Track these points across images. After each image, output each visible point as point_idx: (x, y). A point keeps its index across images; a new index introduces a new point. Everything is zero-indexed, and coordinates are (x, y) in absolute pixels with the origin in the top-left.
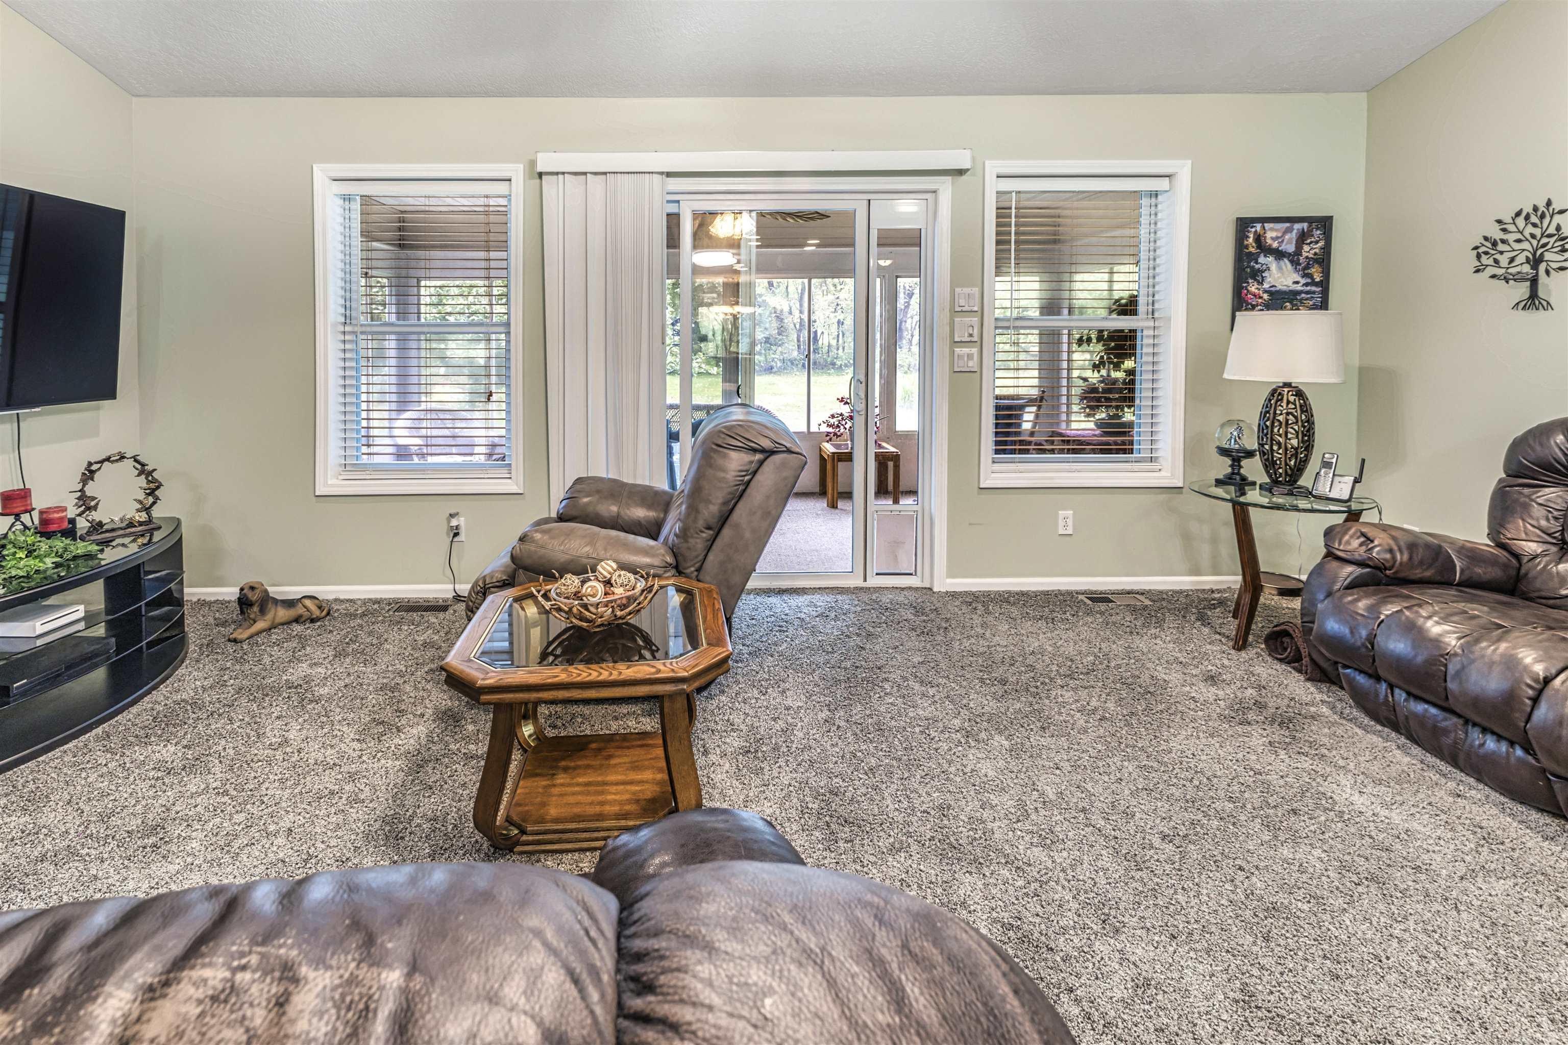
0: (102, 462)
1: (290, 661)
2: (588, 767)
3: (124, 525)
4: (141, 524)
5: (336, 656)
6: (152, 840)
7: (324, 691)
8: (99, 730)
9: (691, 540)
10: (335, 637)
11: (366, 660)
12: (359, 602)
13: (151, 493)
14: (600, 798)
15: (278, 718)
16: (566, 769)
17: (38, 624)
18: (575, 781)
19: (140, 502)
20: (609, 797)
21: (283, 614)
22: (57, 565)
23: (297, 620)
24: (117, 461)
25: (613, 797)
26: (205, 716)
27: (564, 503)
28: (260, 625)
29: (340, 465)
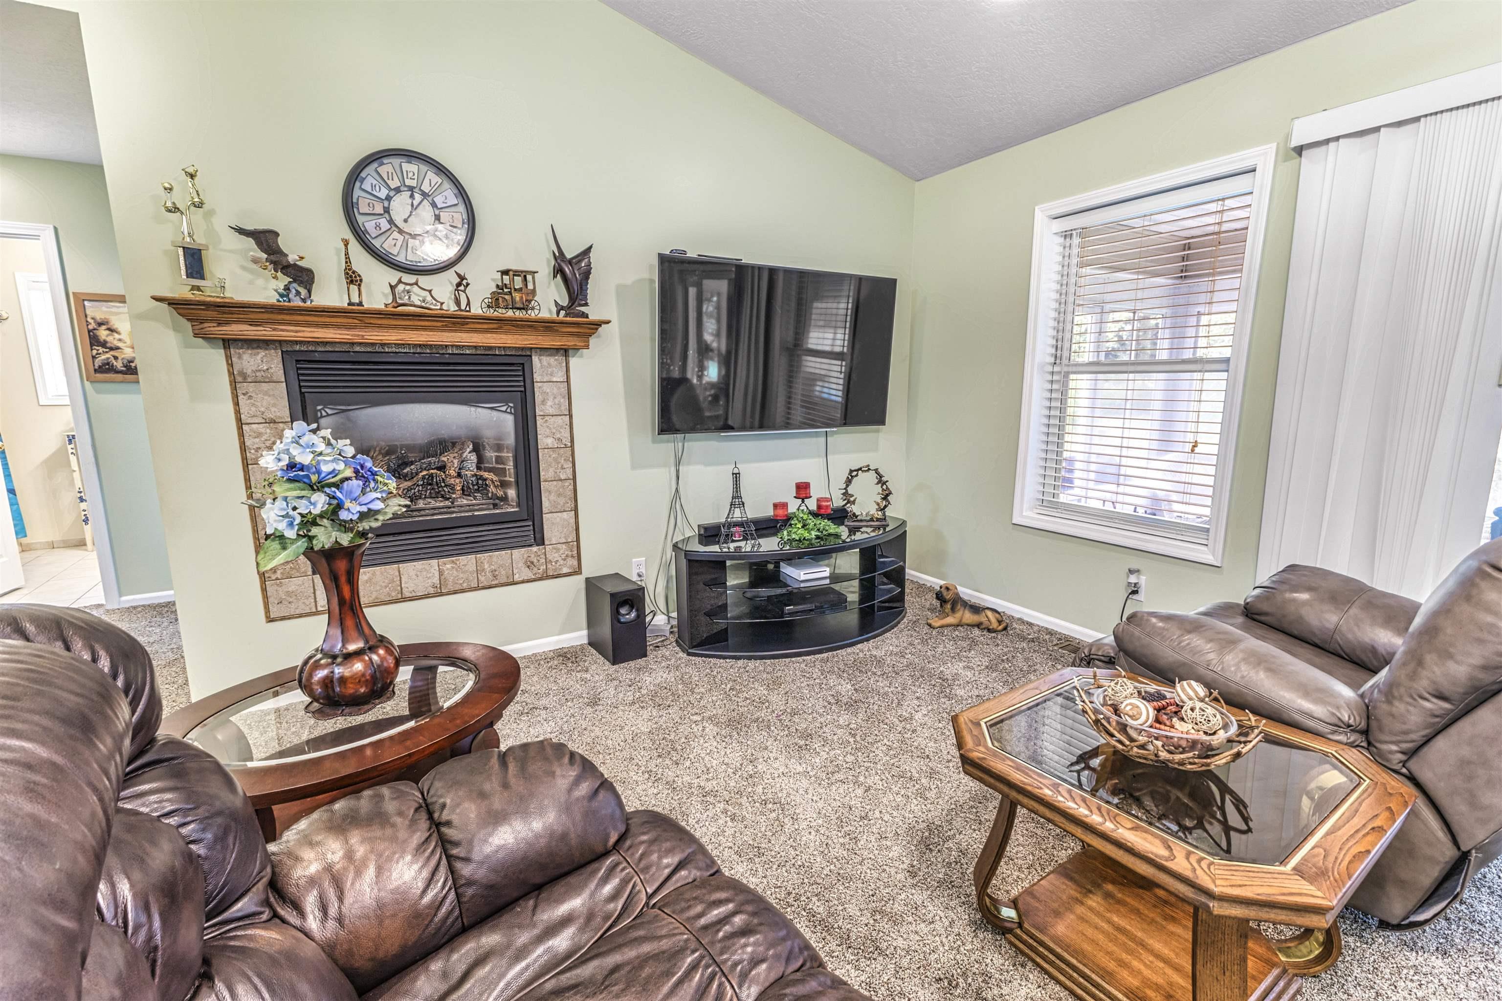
0: (857, 470)
1: (953, 657)
2: (1137, 912)
3: (868, 518)
4: (878, 520)
5: (987, 667)
6: (802, 743)
7: (960, 692)
8: (825, 655)
9: (1396, 703)
10: (998, 651)
11: (1007, 681)
12: (1036, 628)
13: (885, 498)
14: (1124, 956)
15: (918, 698)
16: (1108, 895)
17: (802, 573)
18: (1108, 915)
19: (878, 504)
20: (1135, 964)
21: (968, 617)
22: (818, 537)
23: (979, 625)
24: (865, 471)
25: (1142, 967)
26: (879, 673)
27: (1258, 591)
28: (950, 620)
29: (1038, 499)
